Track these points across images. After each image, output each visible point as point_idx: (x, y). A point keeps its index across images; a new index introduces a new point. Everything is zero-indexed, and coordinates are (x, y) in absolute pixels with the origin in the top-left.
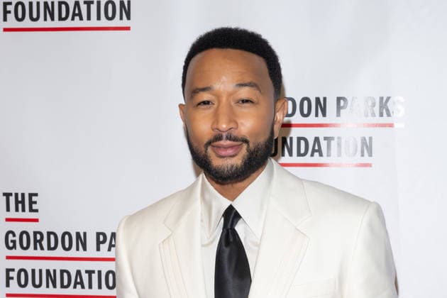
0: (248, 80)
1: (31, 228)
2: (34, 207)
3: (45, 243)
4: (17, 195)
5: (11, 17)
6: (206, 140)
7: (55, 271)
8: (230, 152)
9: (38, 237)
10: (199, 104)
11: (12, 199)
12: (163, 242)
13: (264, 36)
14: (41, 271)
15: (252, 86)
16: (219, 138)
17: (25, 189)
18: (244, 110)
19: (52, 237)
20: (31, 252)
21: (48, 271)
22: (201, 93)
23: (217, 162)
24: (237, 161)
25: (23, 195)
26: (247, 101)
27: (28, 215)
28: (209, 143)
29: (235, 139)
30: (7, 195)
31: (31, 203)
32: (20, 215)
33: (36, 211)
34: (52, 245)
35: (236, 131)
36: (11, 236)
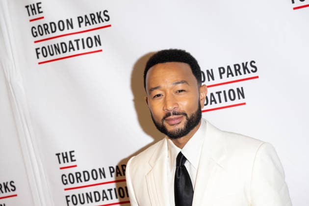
0: (180, 79)
1: (73, 171)
2: (73, 158)
3: (82, 178)
4: (63, 154)
5: (41, 56)
6: (162, 117)
7: (90, 193)
8: (177, 121)
9: (78, 175)
10: (155, 97)
11: (61, 156)
12: (148, 174)
13: (187, 51)
14: (83, 194)
15: (183, 83)
16: (168, 115)
17: (66, 149)
18: (181, 96)
19: (86, 174)
20: (76, 185)
21: (87, 194)
22: (155, 91)
23: (170, 129)
24: (182, 126)
25: (66, 153)
26: (182, 91)
27: (71, 164)
28: (164, 118)
29: (178, 114)
30: (58, 155)
31: (71, 156)
32: (67, 164)
33: (75, 160)
34: (87, 178)
35: (178, 109)
36: (64, 177)
